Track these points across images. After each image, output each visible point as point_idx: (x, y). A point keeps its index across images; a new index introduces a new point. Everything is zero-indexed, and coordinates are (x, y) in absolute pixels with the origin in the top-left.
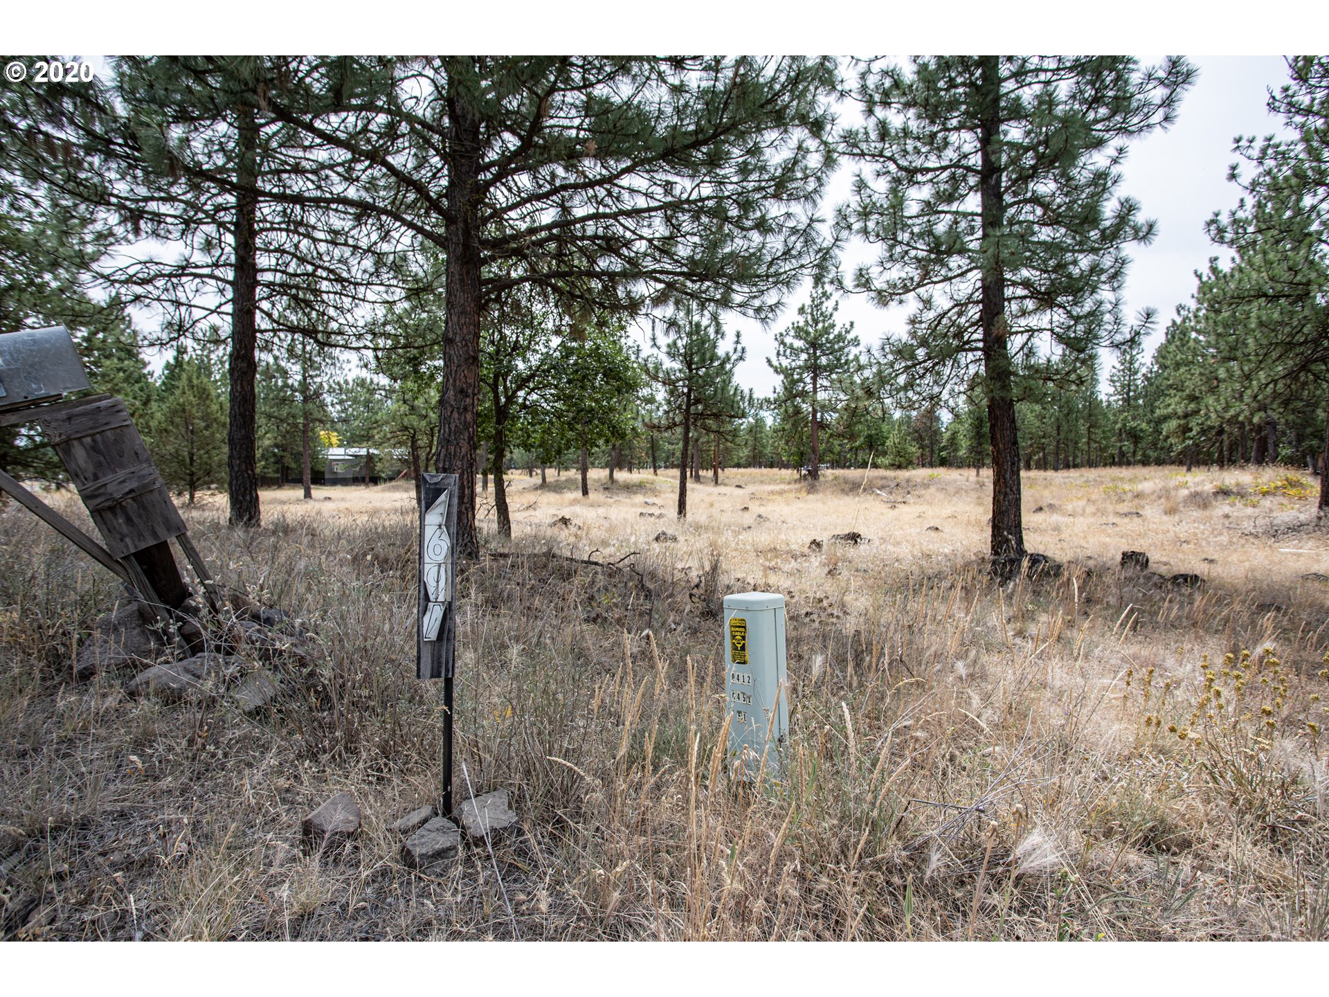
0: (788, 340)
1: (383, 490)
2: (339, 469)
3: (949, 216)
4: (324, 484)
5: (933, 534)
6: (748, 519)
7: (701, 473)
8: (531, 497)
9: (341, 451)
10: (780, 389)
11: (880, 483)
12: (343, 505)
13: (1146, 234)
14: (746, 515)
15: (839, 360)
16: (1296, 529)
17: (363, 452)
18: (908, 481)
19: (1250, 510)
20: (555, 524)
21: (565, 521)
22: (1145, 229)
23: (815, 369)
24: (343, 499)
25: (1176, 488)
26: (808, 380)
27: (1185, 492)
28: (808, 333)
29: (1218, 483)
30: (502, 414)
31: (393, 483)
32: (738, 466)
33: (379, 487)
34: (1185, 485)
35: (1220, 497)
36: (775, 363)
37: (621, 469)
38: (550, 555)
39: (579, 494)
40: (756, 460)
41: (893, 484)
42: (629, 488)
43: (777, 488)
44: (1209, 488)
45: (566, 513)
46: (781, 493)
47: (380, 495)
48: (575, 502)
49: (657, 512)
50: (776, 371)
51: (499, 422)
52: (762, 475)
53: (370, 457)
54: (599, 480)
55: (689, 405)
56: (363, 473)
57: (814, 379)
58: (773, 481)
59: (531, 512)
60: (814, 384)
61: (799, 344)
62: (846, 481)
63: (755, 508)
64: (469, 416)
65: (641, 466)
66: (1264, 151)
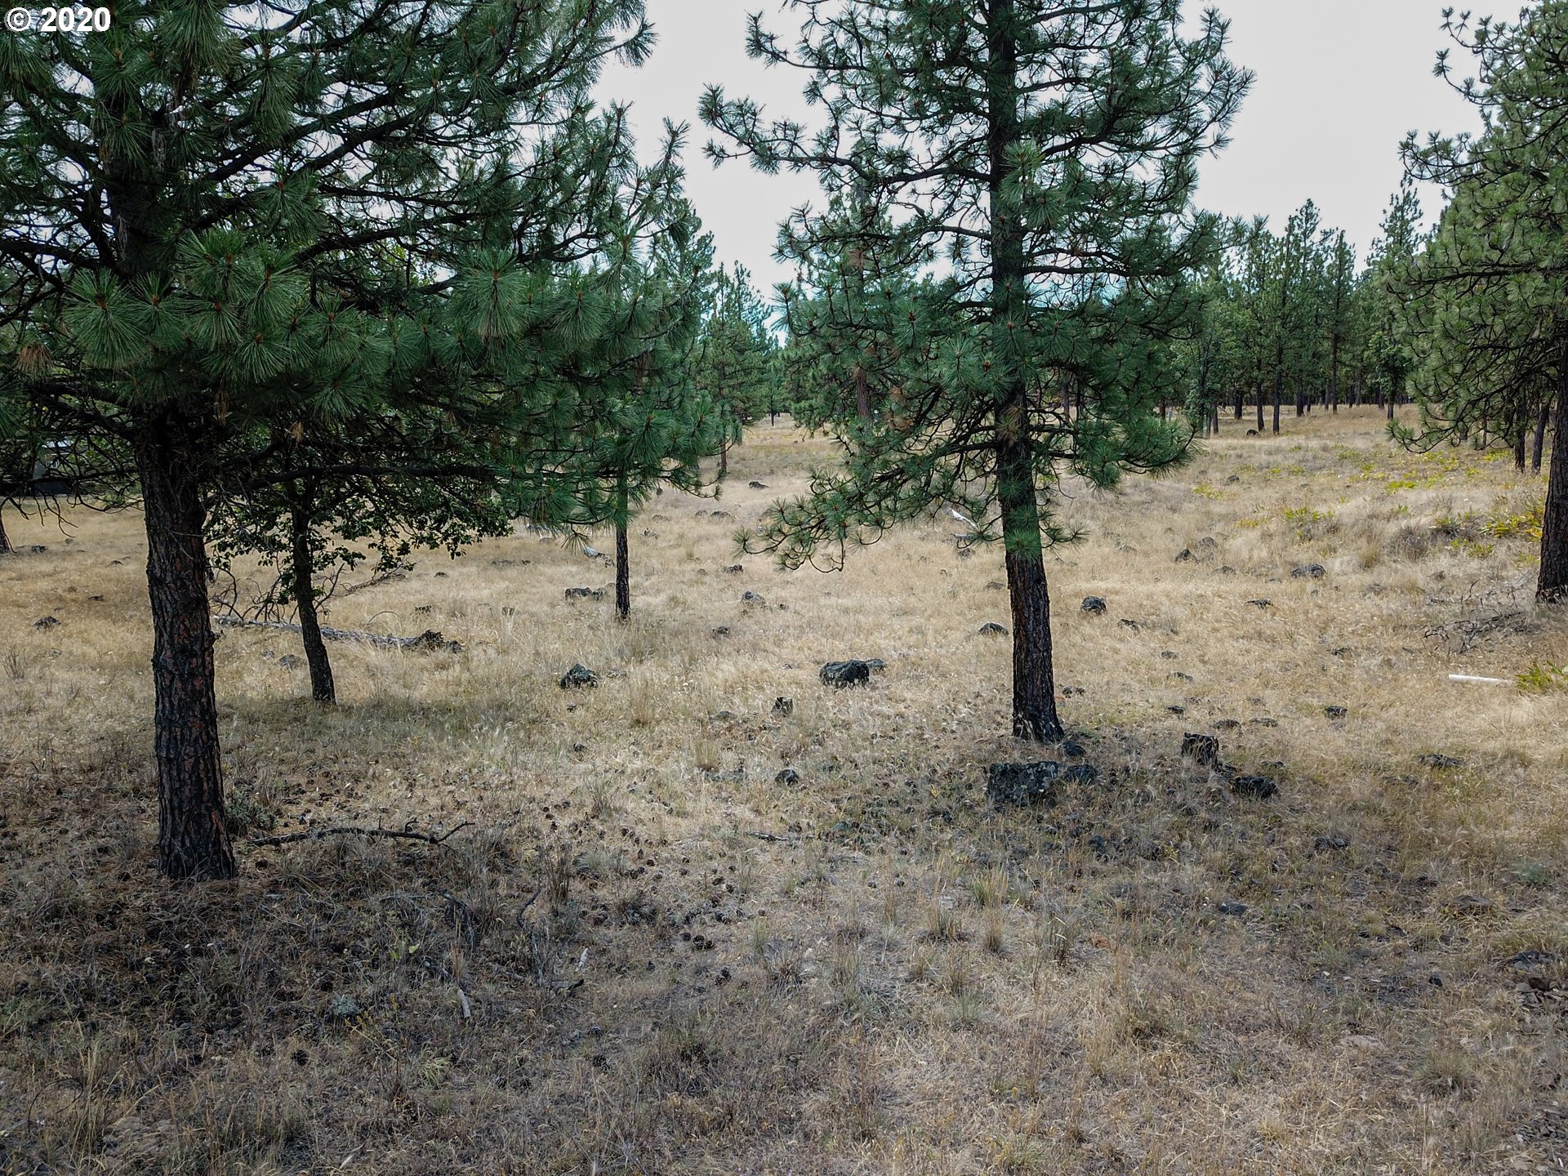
16: (1504, 622)
19: (1474, 565)
27: (1395, 527)
29: (1442, 510)
35: (1440, 540)
44: (1430, 519)
66: (1482, 36)
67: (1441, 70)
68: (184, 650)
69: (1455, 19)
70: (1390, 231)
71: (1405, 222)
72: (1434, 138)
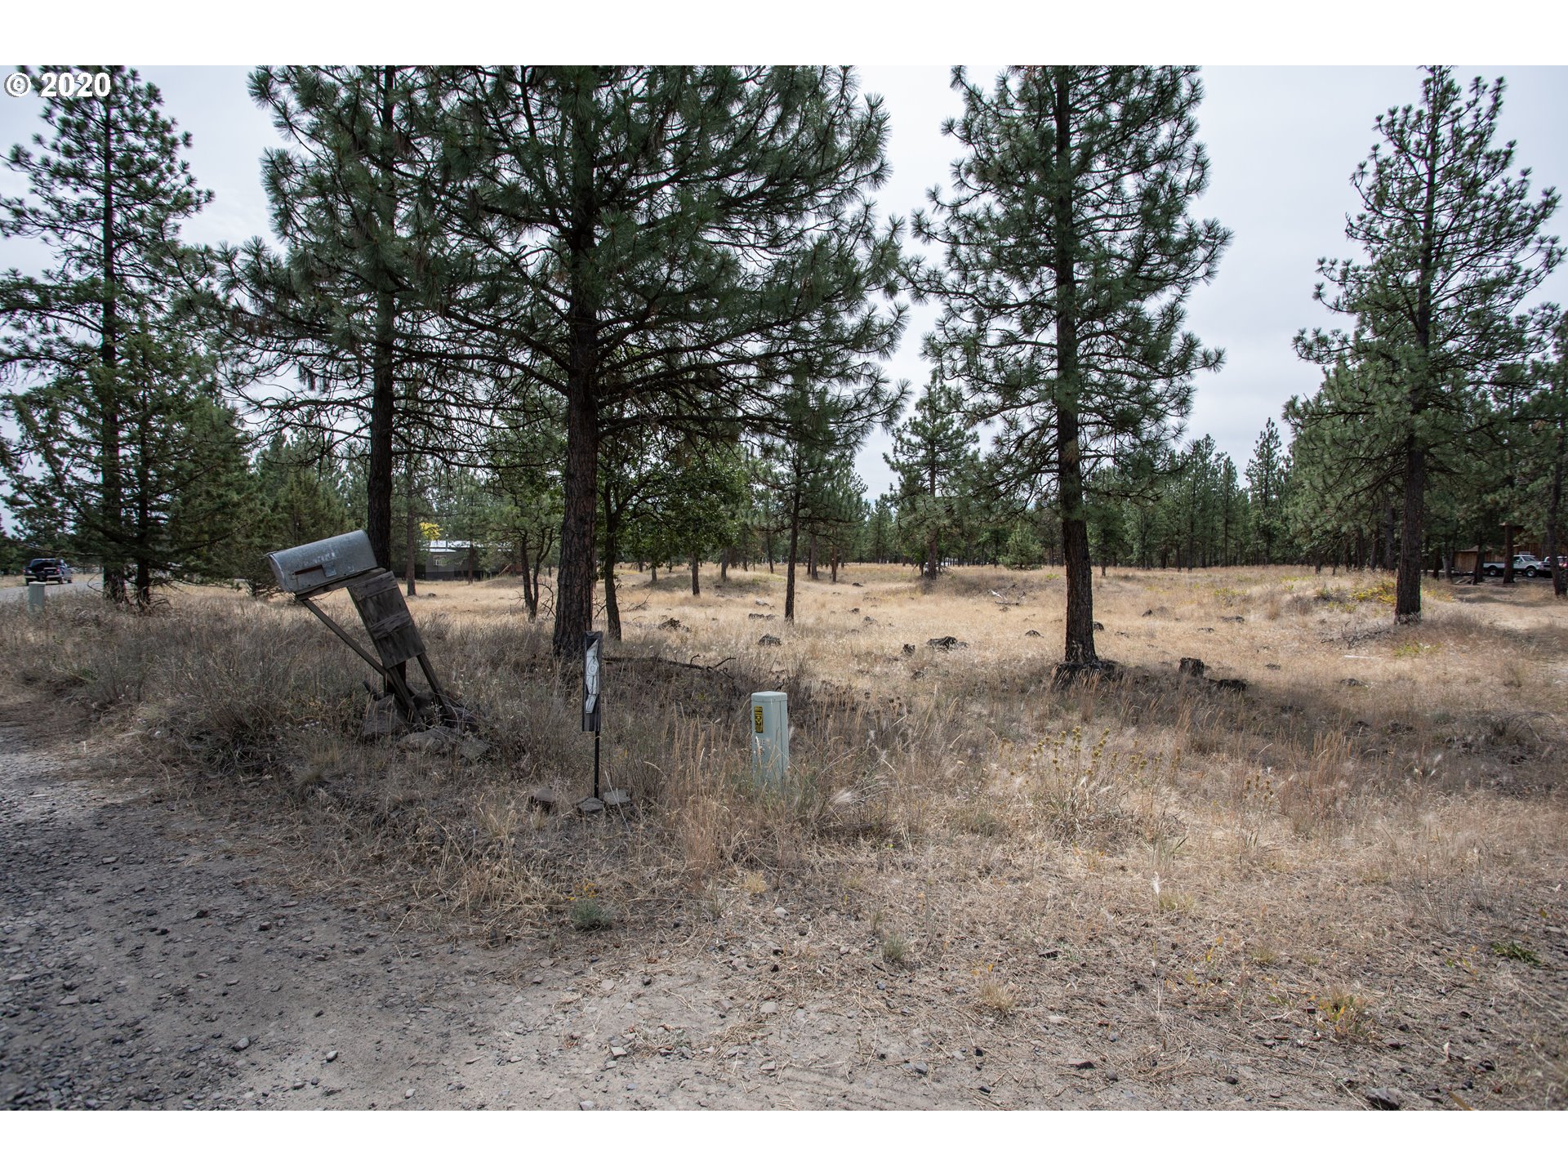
0: (906, 436)
1: (488, 586)
2: (441, 563)
3: (1029, 346)
4: (425, 579)
5: (1032, 639)
6: (855, 621)
7: (818, 569)
8: (639, 596)
9: (443, 544)
10: (897, 487)
11: (996, 583)
12: (449, 603)
13: (1213, 361)
14: (855, 617)
15: (957, 456)
16: (1374, 635)
17: (467, 544)
18: (1025, 581)
19: (1345, 616)
20: (664, 626)
21: (673, 623)
22: (1214, 357)
23: (932, 465)
24: (447, 597)
25: (1283, 592)
26: (926, 477)
27: (1288, 597)
28: (925, 429)
29: (1319, 588)
30: (614, 521)
31: (497, 579)
32: (861, 560)
33: (484, 583)
34: (1290, 590)
35: (1320, 603)
36: (893, 459)
37: (734, 566)
38: (657, 660)
39: (689, 593)
40: (880, 554)
41: (1009, 585)
42: (742, 587)
43: (893, 586)
44: (1311, 593)
45: (675, 614)
46: (896, 592)
47: (485, 591)
48: (685, 602)
49: (766, 612)
50: (893, 468)
51: (610, 530)
52: (883, 572)
53: (473, 550)
54: (711, 577)
55: (797, 510)
56: (466, 568)
57: (932, 476)
58: (893, 579)
59: (641, 613)
60: (932, 481)
61: (916, 439)
62: (963, 581)
63: (866, 610)
64: (587, 541)
65: (757, 559)
66: (1344, 274)
67: (1318, 296)
68: (581, 519)
69: (1327, 265)
70: (1260, 456)
71: (1270, 451)
72: (1317, 333)
